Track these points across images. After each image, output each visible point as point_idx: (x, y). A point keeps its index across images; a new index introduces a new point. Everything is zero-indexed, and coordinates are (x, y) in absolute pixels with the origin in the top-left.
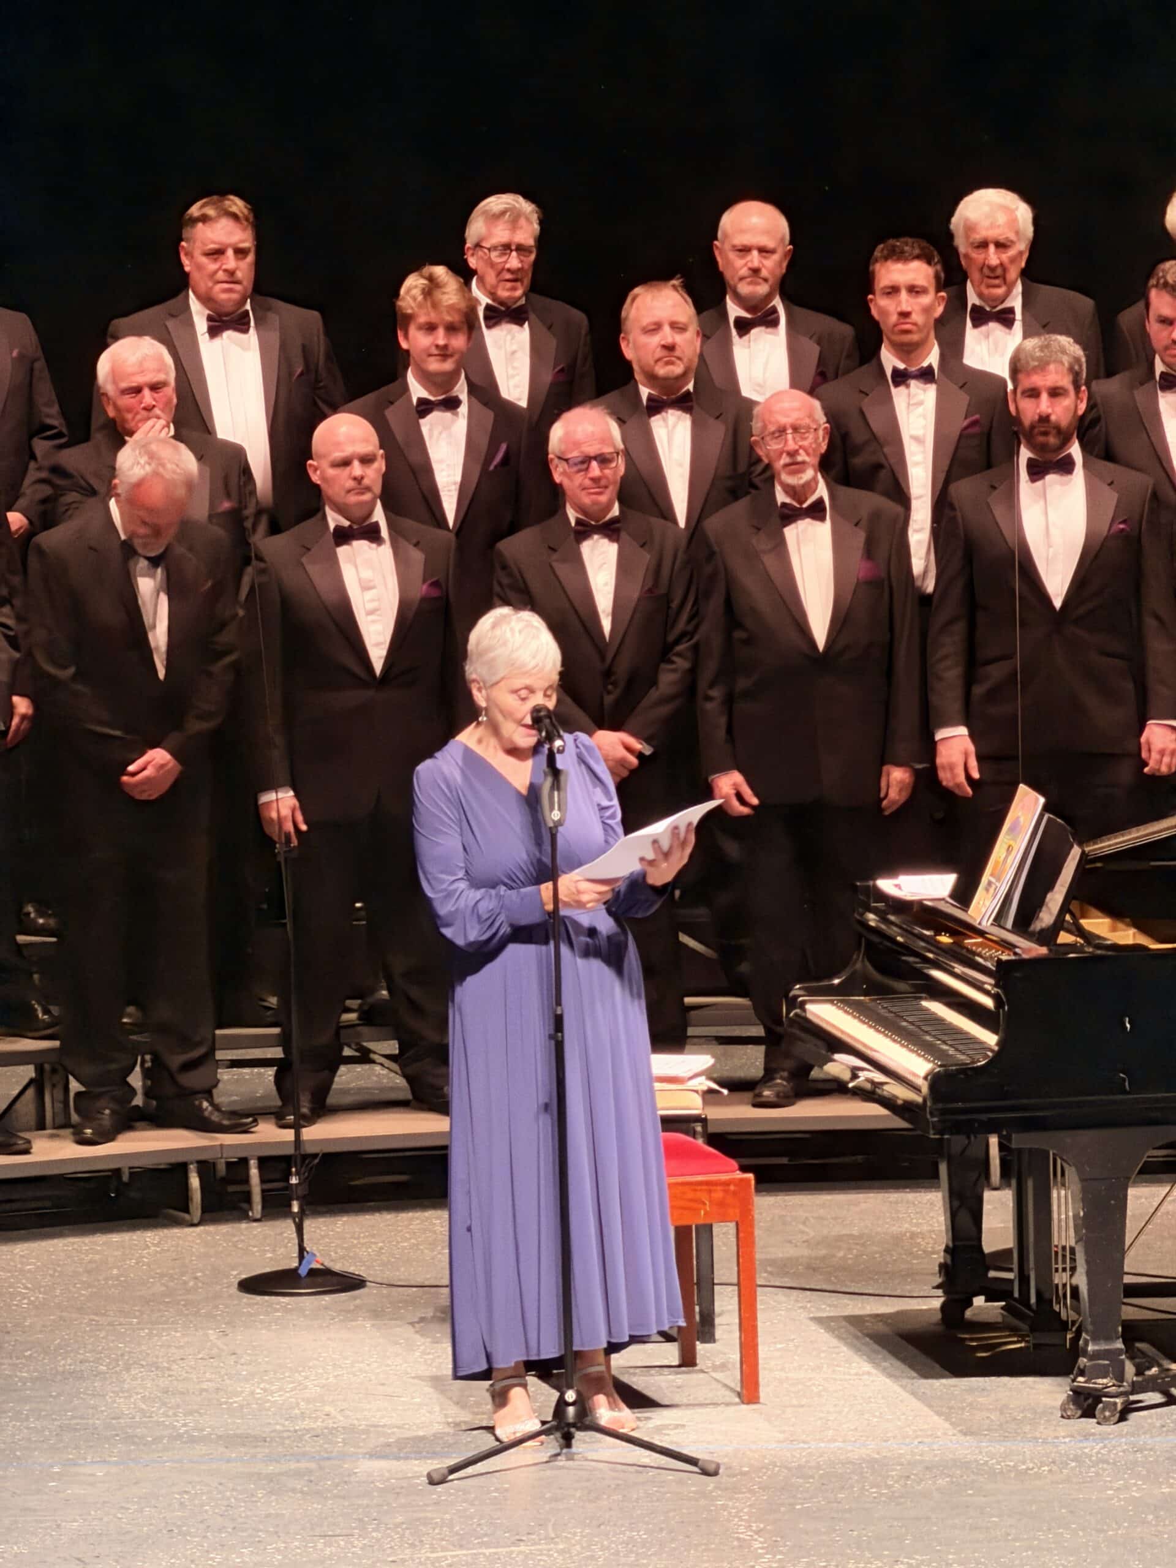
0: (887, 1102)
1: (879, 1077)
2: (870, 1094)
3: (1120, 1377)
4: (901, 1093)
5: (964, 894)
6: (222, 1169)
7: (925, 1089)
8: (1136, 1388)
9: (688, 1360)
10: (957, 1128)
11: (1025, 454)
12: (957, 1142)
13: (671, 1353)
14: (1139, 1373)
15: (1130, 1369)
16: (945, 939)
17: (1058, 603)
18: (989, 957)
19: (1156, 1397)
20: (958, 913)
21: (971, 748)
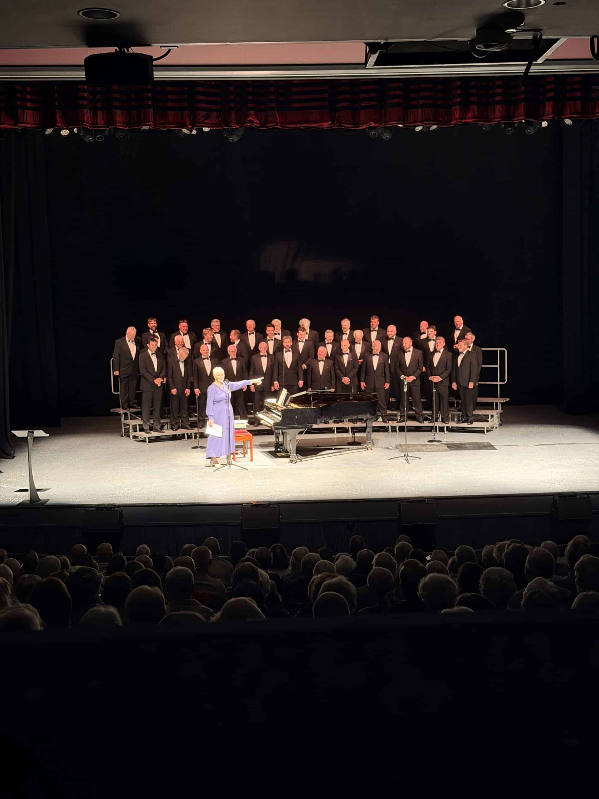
0: (268, 426)
1: (267, 423)
2: (266, 426)
3: (295, 458)
4: (270, 425)
5: (277, 402)
6: (189, 434)
7: (272, 424)
8: (297, 460)
9: (244, 457)
10: (276, 429)
11: (285, 350)
12: (276, 431)
13: (242, 456)
14: (298, 458)
15: (296, 457)
16: (275, 407)
17: (289, 367)
18: (280, 409)
19: (299, 461)
20: (276, 404)
21: (278, 384)
